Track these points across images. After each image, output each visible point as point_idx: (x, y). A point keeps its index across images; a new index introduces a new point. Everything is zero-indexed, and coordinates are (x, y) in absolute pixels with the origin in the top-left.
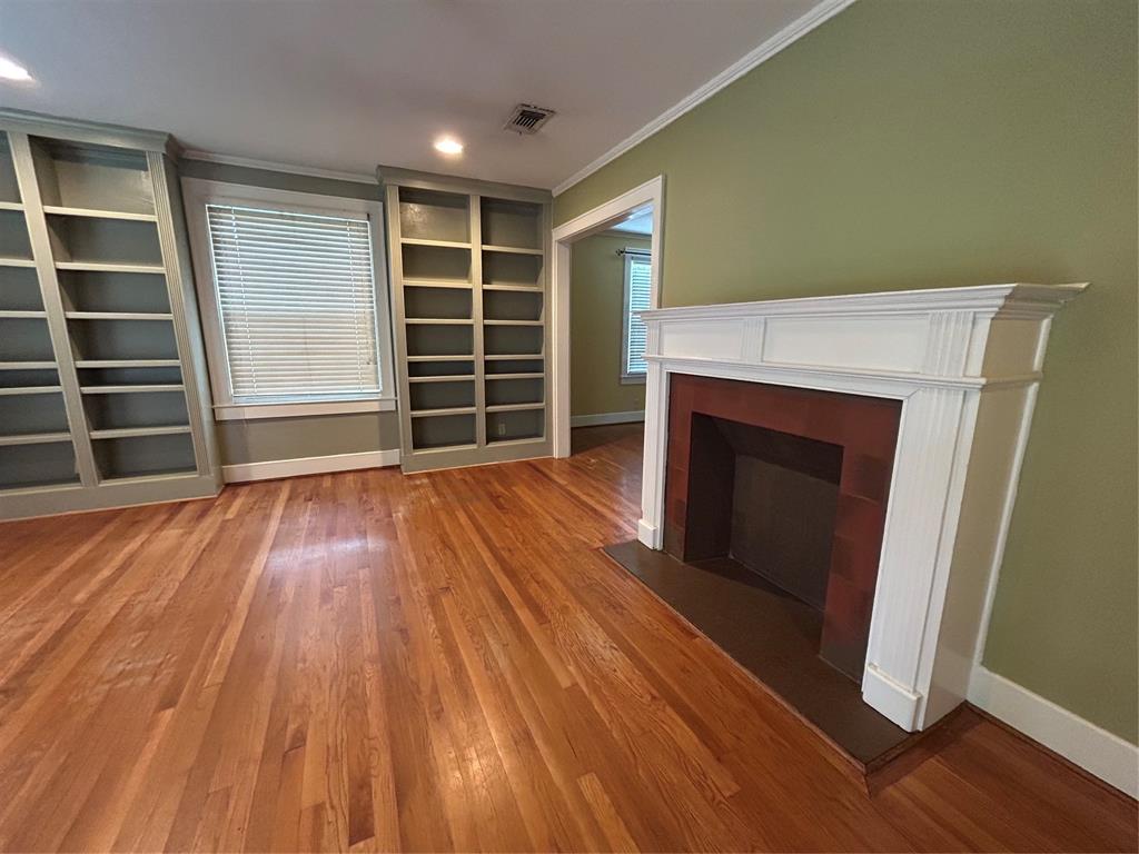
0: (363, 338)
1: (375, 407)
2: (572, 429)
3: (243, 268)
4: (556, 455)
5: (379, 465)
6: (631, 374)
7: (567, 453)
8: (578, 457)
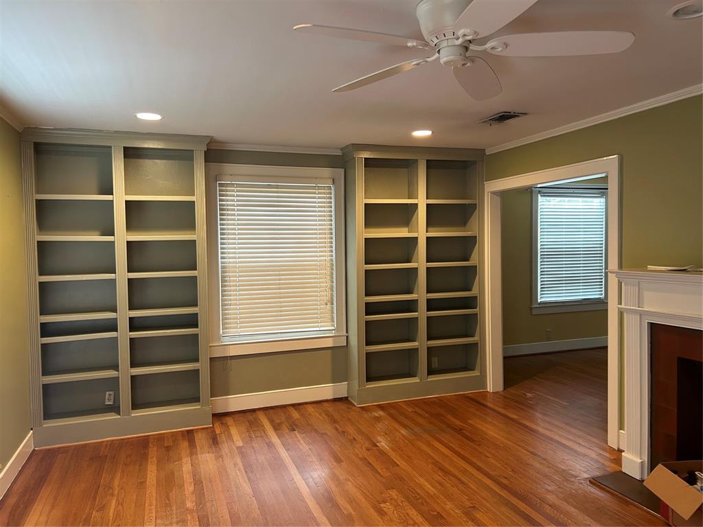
0: (323, 283)
1: (329, 343)
2: (505, 358)
3: (239, 229)
4: (490, 388)
5: (330, 397)
6: (541, 303)
7: (500, 388)
8: (511, 390)
